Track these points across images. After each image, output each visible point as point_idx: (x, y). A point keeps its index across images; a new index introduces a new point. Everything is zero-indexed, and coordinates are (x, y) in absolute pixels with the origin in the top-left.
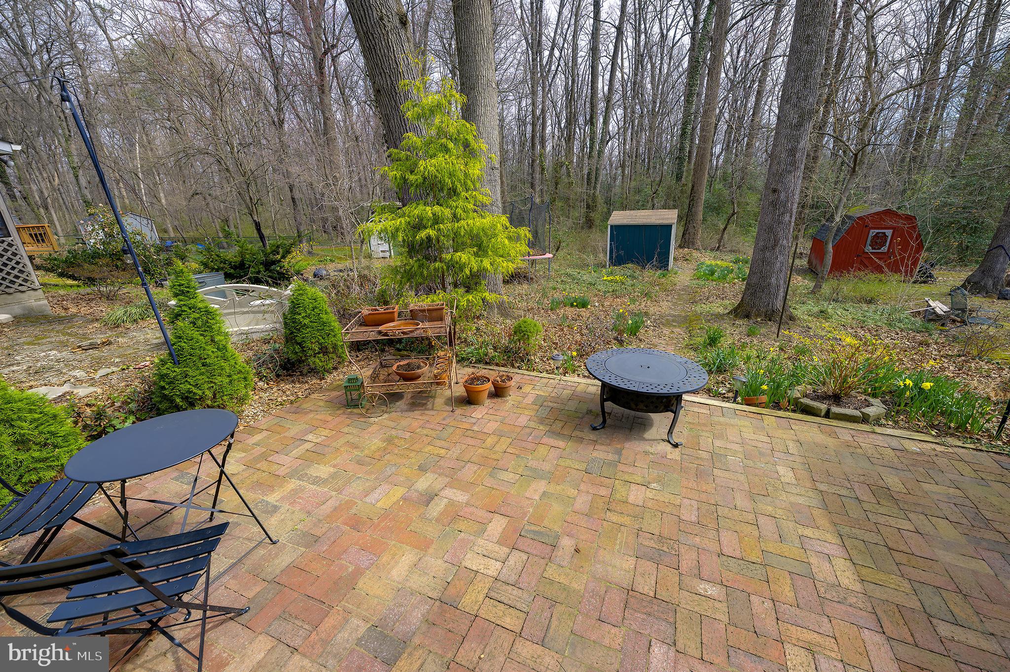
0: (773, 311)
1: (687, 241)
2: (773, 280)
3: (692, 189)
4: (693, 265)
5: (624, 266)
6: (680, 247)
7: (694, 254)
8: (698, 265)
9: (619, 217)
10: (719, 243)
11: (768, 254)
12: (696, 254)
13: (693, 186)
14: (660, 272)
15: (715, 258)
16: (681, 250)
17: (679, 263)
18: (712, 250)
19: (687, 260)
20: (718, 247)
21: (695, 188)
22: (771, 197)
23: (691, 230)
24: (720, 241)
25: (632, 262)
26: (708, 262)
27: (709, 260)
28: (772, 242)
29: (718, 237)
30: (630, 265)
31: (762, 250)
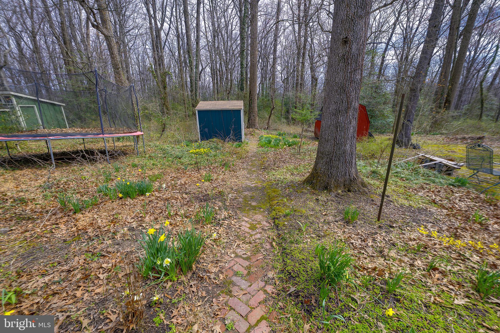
0: (351, 180)
1: (250, 124)
2: (348, 147)
3: (250, 94)
4: (256, 138)
5: (211, 140)
6: (248, 127)
7: (256, 131)
8: (260, 138)
9: (203, 105)
10: (268, 125)
11: (341, 119)
12: (257, 131)
13: (250, 92)
14: (237, 143)
15: (268, 134)
16: (248, 129)
17: (248, 136)
18: (264, 129)
19: (253, 135)
20: (268, 127)
21: (252, 93)
22: (341, 51)
23: (252, 118)
24: (268, 123)
25: (216, 137)
26: (265, 136)
27: (265, 134)
28: (345, 105)
29: (267, 121)
30: (215, 139)
31: (334, 115)
